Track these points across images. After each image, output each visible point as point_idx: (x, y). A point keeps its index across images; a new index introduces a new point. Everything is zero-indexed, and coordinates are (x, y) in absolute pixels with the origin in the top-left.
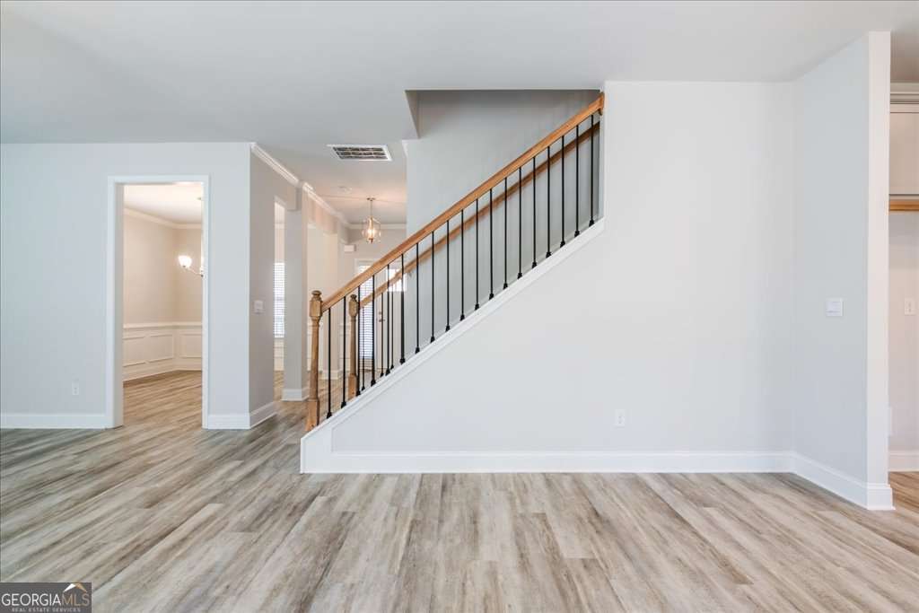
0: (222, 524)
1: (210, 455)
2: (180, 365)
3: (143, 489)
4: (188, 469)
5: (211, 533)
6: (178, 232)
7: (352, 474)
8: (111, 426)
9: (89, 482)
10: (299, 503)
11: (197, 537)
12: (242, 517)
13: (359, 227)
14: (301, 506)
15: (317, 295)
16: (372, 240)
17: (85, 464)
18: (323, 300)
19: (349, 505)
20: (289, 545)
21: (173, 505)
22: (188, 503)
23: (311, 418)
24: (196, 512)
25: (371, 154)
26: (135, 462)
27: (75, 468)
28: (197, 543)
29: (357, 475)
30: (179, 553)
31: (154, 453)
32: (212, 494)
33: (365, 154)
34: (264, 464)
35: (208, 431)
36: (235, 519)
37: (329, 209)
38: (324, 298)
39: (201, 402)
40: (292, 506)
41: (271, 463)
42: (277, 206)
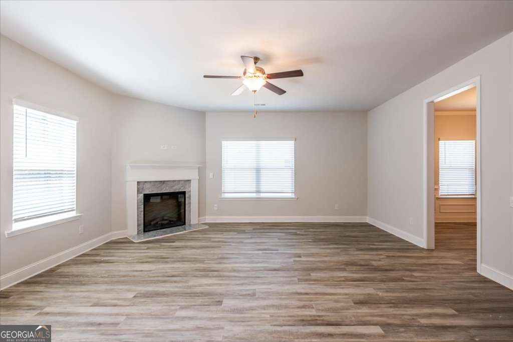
3: (372, 292)
8: (425, 248)
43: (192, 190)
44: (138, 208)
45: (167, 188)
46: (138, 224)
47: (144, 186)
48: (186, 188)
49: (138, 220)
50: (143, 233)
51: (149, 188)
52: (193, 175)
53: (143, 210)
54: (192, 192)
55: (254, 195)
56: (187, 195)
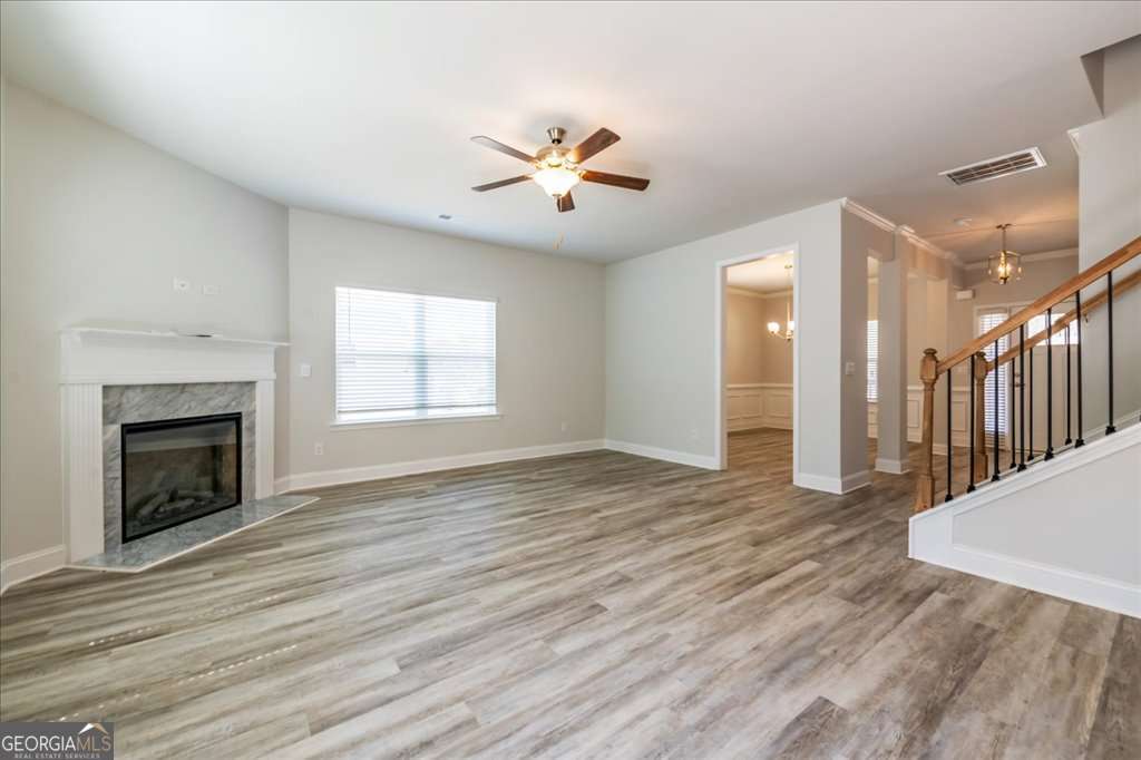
0: (824, 584)
1: (803, 512)
2: (767, 423)
3: (748, 529)
4: (784, 520)
5: (812, 590)
6: (767, 302)
7: (989, 580)
8: (718, 468)
9: (708, 512)
10: (911, 592)
11: (799, 588)
12: (843, 585)
13: (984, 265)
14: (915, 595)
15: (931, 353)
16: (1005, 279)
17: (703, 495)
18: (939, 359)
19: (986, 618)
20: (903, 636)
21: (774, 550)
22: (789, 552)
23: (923, 496)
24: (796, 564)
25: (1009, 166)
26: (738, 504)
27: (696, 497)
28: (799, 593)
29: (995, 583)
30: (784, 597)
31: (754, 499)
32: (810, 551)
33: (997, 169)
34: (862, 535)
35: (799, 488)
36: (836, 584)
37: (936, 251)
38: (939, 356)
39: (791, 459)
40: (902, 592)
41: (871, 536)
42: (870, 259)
43: (258, 409)
44: (106, 469)
45: (193, 404)
46: (105, 520)
47: (124, 400)
48: (243, 405)
49: (105, 508)
50: (120, 546)
51: (139, 406)
52: (258, 368)
53: (119, 474)
54: (258, 415)
55: (412, 414)
56: (245, 424)
